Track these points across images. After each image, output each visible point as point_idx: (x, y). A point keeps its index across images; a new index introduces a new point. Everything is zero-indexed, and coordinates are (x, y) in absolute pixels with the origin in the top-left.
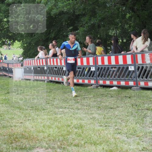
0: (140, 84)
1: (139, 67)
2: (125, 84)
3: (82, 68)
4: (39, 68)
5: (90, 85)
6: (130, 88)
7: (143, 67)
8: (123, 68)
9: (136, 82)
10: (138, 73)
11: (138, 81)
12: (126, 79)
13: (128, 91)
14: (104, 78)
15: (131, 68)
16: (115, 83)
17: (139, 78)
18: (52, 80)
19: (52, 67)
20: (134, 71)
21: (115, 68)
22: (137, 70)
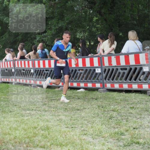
0: (106, 86)
1: (105, 70)
2: (92, 86)
3: (50, 71)
4: (7, 70)
5: (57, 87)
6: (97, 89)
7: (109, 70)
8: (90, 70)
9: (102, 84)
10: (104, 75)
11: (104, 83)
12: (93, 81)
13: (95, 93)
14: (72, 81)
15: (97, 70)
16: (82, 85)
17: (105, 80)
18: (20, 82)
19: (19, 69)
20: (100, 73)
21: (82, 70)
22: (103, 73)
